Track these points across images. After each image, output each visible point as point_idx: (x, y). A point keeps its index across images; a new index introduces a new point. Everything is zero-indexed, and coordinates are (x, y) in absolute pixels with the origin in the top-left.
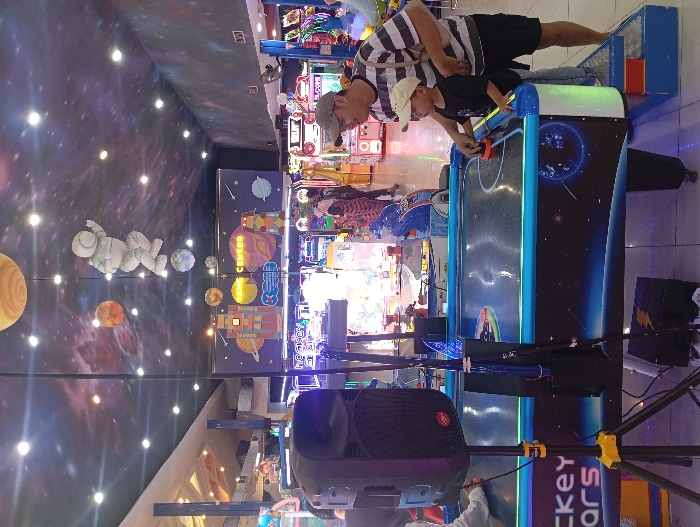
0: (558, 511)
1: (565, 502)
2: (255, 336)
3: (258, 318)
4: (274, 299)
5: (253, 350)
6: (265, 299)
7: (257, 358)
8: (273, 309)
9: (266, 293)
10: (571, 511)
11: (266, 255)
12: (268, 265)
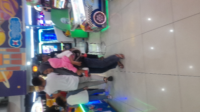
2: (5, 69)
3: (7, 56)
4: (19, 43)
5: (4, 80)
6: (12, 42)
7: (7, 85)
8: (18, 50)
9: (12, 39)
11: (11, 12)
12: (12, 19)
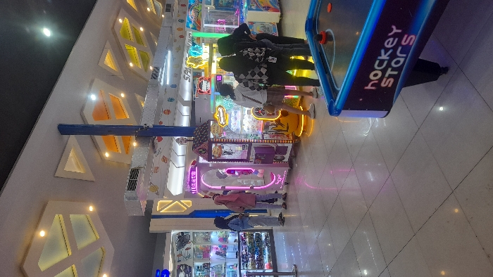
0: (379, 58)
1: (385, 54)
10: (388, 58)
